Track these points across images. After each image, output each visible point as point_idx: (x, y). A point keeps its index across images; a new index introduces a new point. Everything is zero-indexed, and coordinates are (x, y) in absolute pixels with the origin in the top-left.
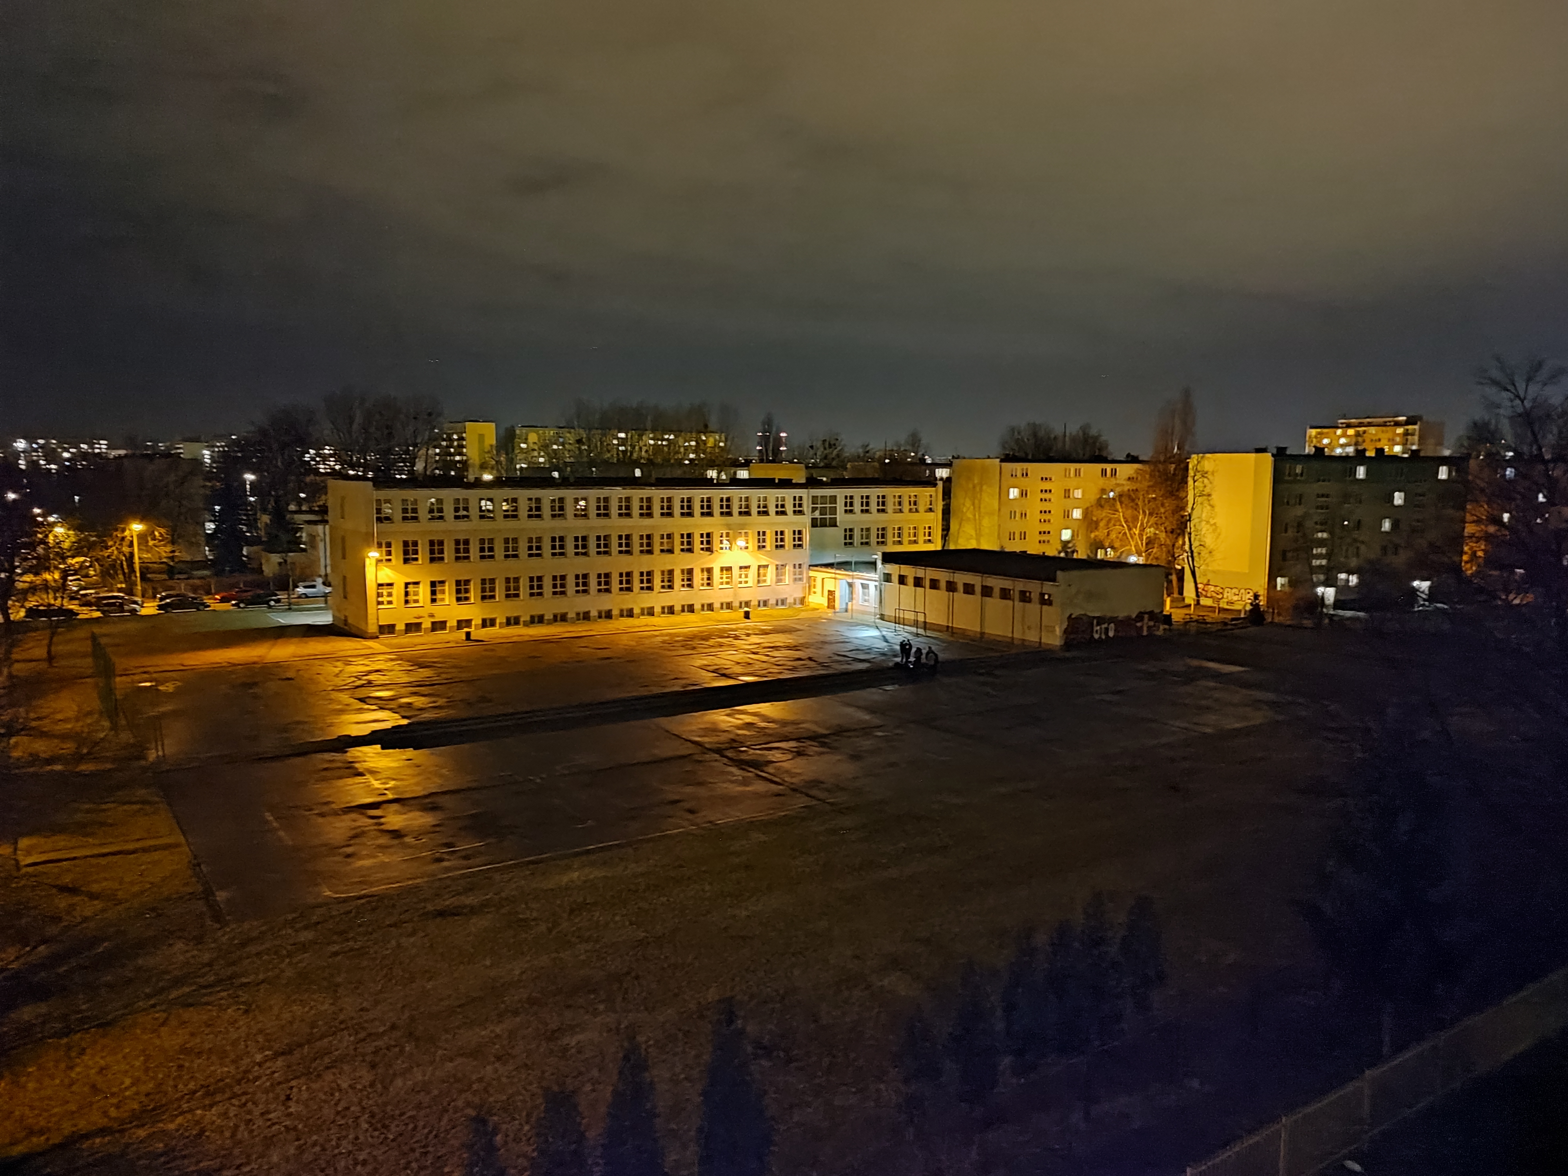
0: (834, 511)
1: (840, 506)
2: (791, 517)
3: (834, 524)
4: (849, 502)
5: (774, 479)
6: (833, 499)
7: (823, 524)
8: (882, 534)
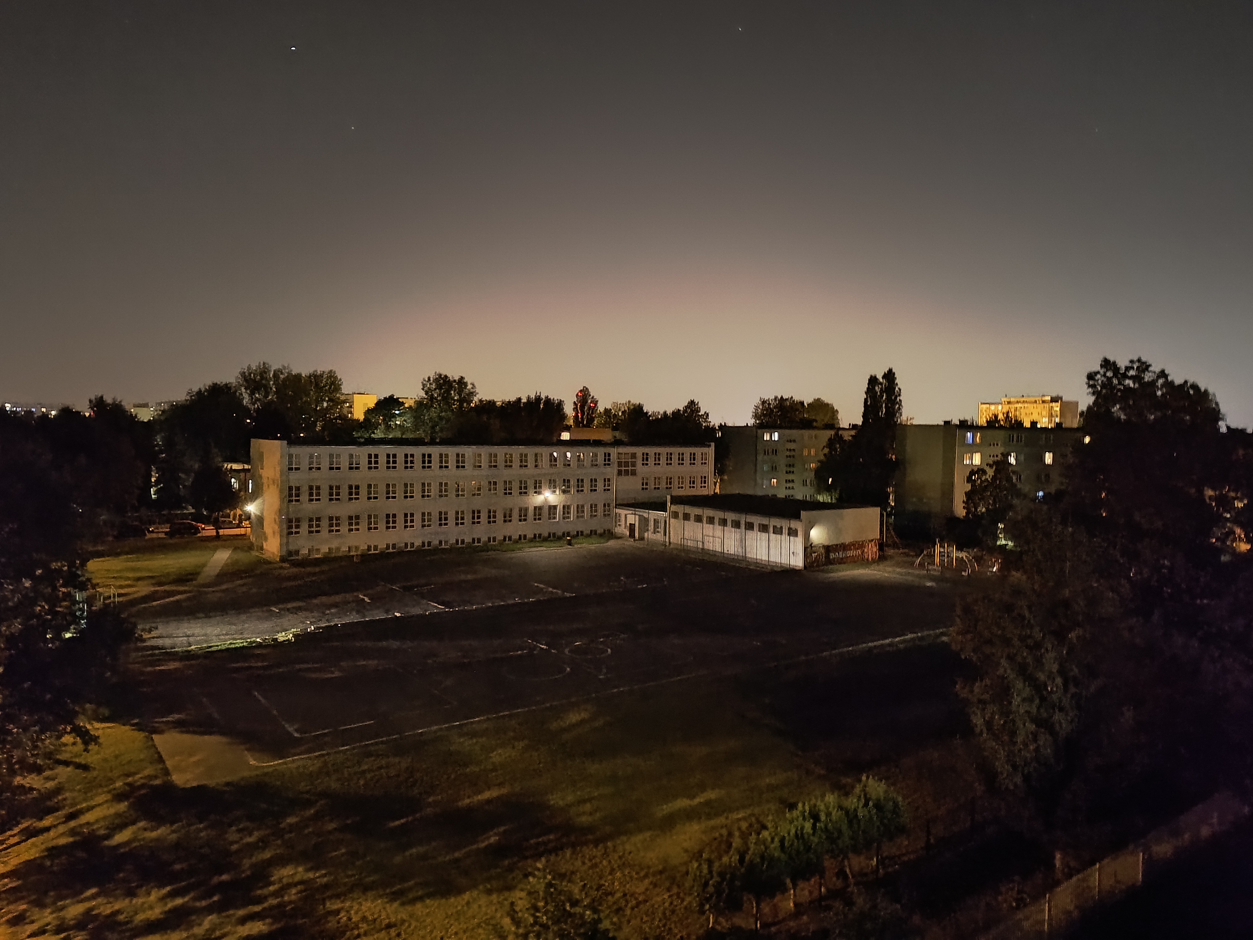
0: (634, 464)
1: (639, 462)
2: (603, 469)
3: (634, 473)
4: (646, 457)
5: (590, 440)
6: (634, 456)
7: (627, 472)
8: (669, 481)
